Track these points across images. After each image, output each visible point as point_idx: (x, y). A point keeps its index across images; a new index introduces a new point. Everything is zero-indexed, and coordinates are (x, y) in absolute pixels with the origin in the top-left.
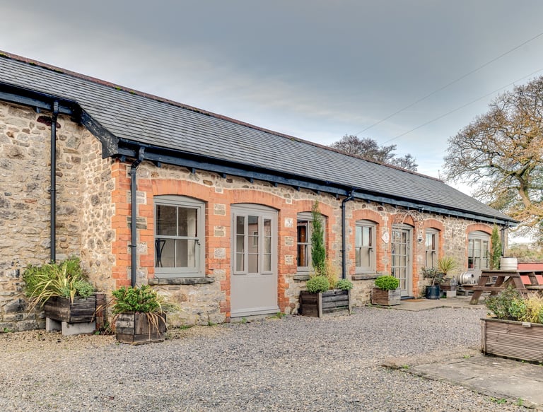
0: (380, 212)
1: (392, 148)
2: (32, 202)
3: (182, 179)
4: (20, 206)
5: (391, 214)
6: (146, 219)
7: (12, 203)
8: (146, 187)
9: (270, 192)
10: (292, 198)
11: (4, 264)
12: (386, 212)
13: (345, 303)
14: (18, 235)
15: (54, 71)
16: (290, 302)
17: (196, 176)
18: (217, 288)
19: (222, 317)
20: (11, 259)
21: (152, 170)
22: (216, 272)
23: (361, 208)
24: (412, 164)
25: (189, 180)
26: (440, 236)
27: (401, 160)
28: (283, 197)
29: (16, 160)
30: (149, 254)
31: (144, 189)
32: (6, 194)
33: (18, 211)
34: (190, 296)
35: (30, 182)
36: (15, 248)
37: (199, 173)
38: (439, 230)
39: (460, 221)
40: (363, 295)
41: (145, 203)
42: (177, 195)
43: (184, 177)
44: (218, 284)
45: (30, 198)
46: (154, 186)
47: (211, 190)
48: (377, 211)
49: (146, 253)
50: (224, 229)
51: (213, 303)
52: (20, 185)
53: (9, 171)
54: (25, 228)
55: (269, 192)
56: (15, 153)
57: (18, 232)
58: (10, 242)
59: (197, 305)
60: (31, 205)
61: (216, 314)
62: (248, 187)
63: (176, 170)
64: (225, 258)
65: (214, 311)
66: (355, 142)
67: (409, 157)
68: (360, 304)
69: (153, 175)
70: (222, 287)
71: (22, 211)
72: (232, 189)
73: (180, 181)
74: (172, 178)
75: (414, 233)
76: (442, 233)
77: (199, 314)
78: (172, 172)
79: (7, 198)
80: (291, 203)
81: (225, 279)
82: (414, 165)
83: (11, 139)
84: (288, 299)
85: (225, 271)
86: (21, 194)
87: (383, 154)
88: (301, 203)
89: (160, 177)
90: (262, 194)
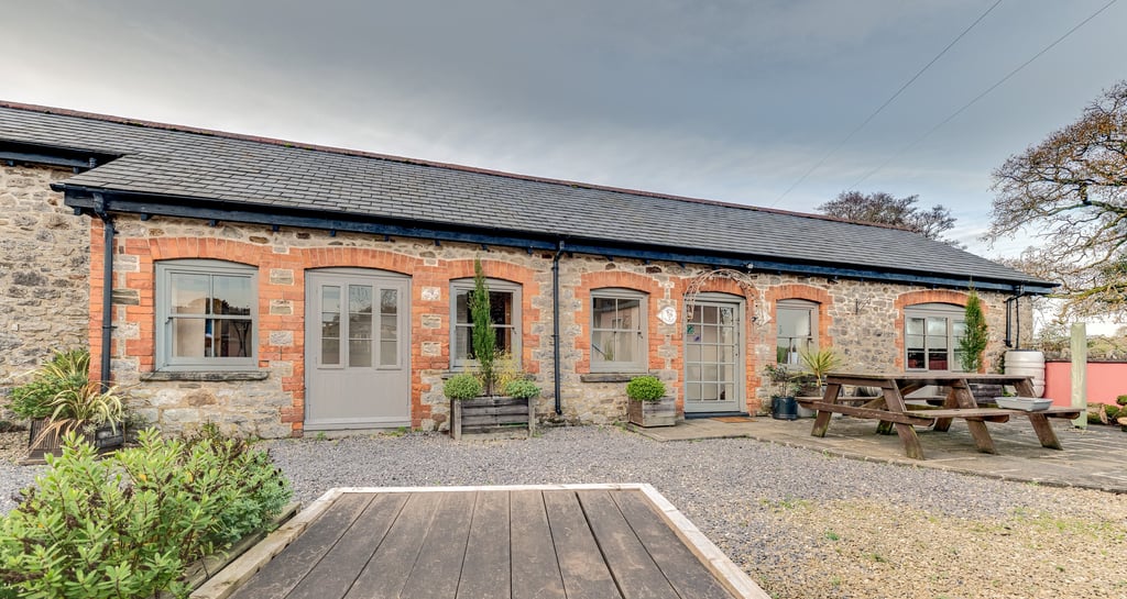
0: (653, 277)
1: (910, 200)
2: (80, 278)
3: (207, 236)
4: (62, 283)
5: (682, 277)
6: (138, 291)
7: (52, 279)
8: (139, 249)
9: (391, 250)
10: (439, 257)
11: (37, 350)
12: (669, 275)
13: (522, 419)
14: (58, 317)
15: (201, 134)
16: (434, 411)
17: (234, 230)
18: (274, 387)
19: (287, 429)
20: (47, 345)
21: (151, 226)
22: (273, 365)
23: (603, 270)
24: (946, 218)
25: (222, 238)
26: (820, 313)
27: (926, 216)
28: (419, 257)
29: (59, 231)
30: (142, 340)
31: (136, 252)
32: (43, 270)
33: (58, 289)
34: (221, 398)
35: (77, 254)
36: (54, 332)
37: (242, 227)
38: (819, 303)
39: (877, 286)
40: (612, 406)
41: (138, 270)
42: (198, 258)
43: (212, 233)
44: (277, 381)
45: (76, 273)
46: (153, 249)
47: (267, 251)
48: (644, 274)
49: (138, 337)
50: (291, 304)
51: (266, 409)
52: (63, 259)
53: (47, 244)
54: (67, 309)
55: (386, 250)
56: (55, 222)
57: (56, 313)
58: (46, 325)
59: (234, 410)
60: (77, 282)
61: (272, 424)
62: (341, 244)
63: (197, 224)
64: (292, 345)
65: (268, 420)
66: (855, 199)
67: (940, 208)
68: (601, 419)
69: (153, 232)
70: (284, 387)
71: (64, 289)
72: (308, 247)
73: (204, 240)
74: (187, 236)
75: (747, 309)
76: (823, 307)
77: (237, 423)
78: (189, 227)
79: (45, 274)
80: (436, 265)
81: (292, 374)
82: (949, 220)
83: (53, 207)
84: (429, 408)
85: (291, 364)
86: (63, 269)
87: (899, 210)
88: (460, 264)
89: (166, 235)
90: (370, 253)
